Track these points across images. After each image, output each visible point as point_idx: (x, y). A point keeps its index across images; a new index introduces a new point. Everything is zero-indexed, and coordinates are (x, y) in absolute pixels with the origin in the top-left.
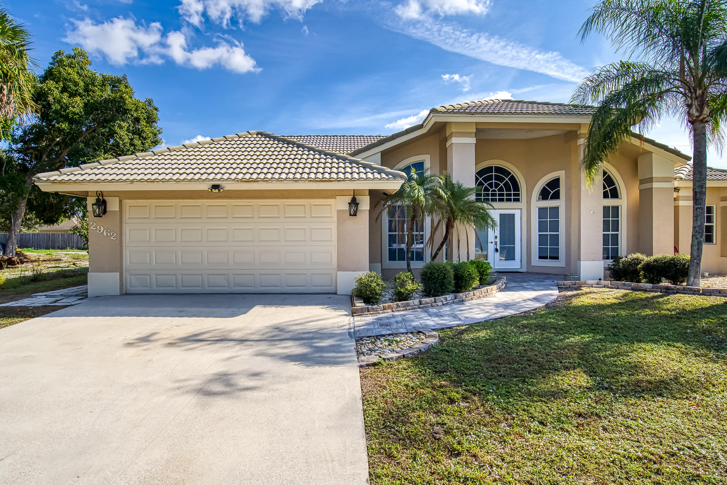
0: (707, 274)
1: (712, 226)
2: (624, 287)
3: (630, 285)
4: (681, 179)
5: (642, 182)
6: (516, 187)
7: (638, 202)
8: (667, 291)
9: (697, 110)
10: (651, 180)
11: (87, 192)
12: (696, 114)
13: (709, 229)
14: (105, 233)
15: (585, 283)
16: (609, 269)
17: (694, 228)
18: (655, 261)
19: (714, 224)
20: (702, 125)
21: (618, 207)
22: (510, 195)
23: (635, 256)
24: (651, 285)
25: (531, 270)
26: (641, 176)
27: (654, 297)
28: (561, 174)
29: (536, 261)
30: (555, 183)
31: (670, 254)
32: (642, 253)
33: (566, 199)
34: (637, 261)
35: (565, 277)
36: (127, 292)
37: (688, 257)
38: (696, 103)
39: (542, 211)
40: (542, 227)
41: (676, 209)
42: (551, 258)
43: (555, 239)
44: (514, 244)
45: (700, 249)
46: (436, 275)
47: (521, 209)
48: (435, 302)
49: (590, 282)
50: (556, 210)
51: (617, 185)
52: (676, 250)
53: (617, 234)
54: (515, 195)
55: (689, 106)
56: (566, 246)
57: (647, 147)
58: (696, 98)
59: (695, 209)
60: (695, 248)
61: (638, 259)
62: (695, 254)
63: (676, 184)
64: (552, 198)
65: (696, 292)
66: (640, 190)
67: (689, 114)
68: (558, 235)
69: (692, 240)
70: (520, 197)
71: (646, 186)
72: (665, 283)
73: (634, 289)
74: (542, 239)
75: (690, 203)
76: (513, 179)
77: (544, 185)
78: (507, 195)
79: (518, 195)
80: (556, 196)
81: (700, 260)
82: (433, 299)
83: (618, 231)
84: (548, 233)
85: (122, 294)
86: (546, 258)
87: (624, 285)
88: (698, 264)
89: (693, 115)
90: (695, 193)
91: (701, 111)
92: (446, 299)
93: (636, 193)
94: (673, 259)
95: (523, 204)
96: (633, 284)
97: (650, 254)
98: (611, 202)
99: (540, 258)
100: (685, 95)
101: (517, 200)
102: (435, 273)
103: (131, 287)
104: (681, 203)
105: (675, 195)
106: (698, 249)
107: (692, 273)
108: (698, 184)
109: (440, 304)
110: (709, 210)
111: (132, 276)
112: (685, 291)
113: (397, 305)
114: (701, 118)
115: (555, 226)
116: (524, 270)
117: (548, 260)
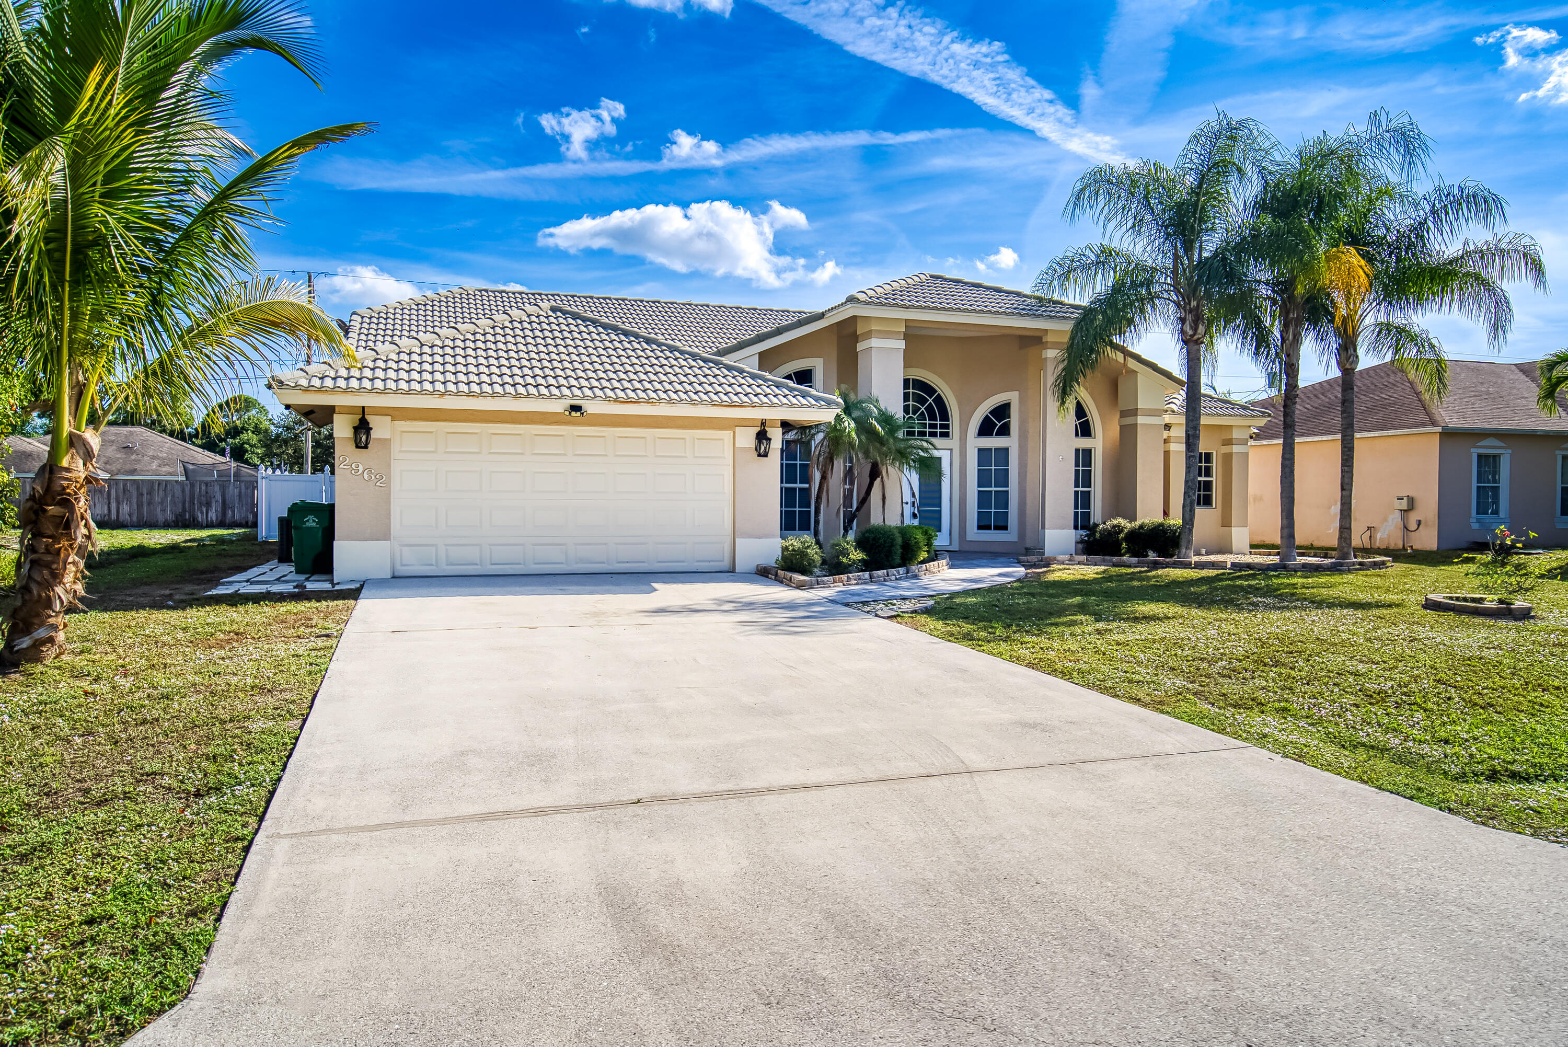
0: (1203, 551)
1: (1211, 482)
2: (1103, 562)
3: (1111, 561)
4: (1173, 411)
5: (1123, 414)
6: (945, 415)
7: (1118, 444)
8: (1155, 565)
9: (1191, 327)
10: (1134, 412)
11: (334, 407)
12: (1191, 332)
13: (1208, 486)
14: (366, 476)
15: (1055, 559)
16: (1082, 542)
17: (1186, 482)
18: (1141, 527)
19: (1214, 479)
20: (1196, 347)
21: (1090, 450)
22: (935, 426)
23: (1115, 522)
24: (1137, 559)
25: (966, 548)
26: (1123, 405)
27: (1141, 572)
28: (1011, 396)
29: (973, 533)
30: (1002, 411)
31: (1159, 519)
32: (1124, 518)
33: (1020, 436)
34: (1118, 529)
35: (1028, 551)
36: (396, 574)
37: (1179, 522)
38: (1189, 317)
39: (983, 453)
40: (983, 478)
41: (1167, 454)
42: (996, 528)
43: (1003, 499)
44: (940, 505)
45: (1192, 512)
46: (882, 541)
47: (951, 450)
48: (888, 575)
49: (1061, 557)
50: (1004, 453)
51: (1089, 417)
52: (1166, 514)
53: (1089, 492)
54: (942, 426)
55: (1182, 320)
56: (1019, 509)
57: (1132, 364)
58: (1190, 312)
59: (1188, 458)
60: (1188, 509)
61: (1119, 526)
62: (1187, 516)
63: (1167, 418)
64: (998, 434)
65: (1187, 565)
66: (1122, 427)
67: (1182, 332)
68: (1007, 492)
69: (1185, 499)
70: (950, 431)
71: (1128, 421)
72: (1152, 556)
73: (1114, 565)
74: (983, 498)
75: (1182, 447)
76: (939, 401)
77: (987, 413)
78: (931, 426)
79: (947, 427)
80: (1005, 431)
81: (1192, 525)
82: (885, 571)
83: (1090, 487)
84: (993, 489)
85: (394, 577)
86: (989, 528)
87: (1104, 561)
88: (1191, 530)
89: (1186, 333)
90: (1188, 436)
91: (1195, 329)
92: (898, 573)
93: (1115, 430)
94: (1162, 525)
95: (953, 442)
96: (1115, 559)
97: (1133, 518)
98: (1084, 443)
99: (980, 528)
100: (1177, 304)
101: (945, 435)
102: (879, 539)
103: (402, 565)
104: (1173, 447)
105: (1166, 434)
106: (1191, 511)
107: (1183, 543)
108: (1191, 424)
109: (893, 578)
110: (1208, 457)
111: (404, 549)
112: (1175, 565)
113: (848, 577)
114: (1196, 337)
115: (1003, 478)
116: (955, 547)
117: (992, 531)
